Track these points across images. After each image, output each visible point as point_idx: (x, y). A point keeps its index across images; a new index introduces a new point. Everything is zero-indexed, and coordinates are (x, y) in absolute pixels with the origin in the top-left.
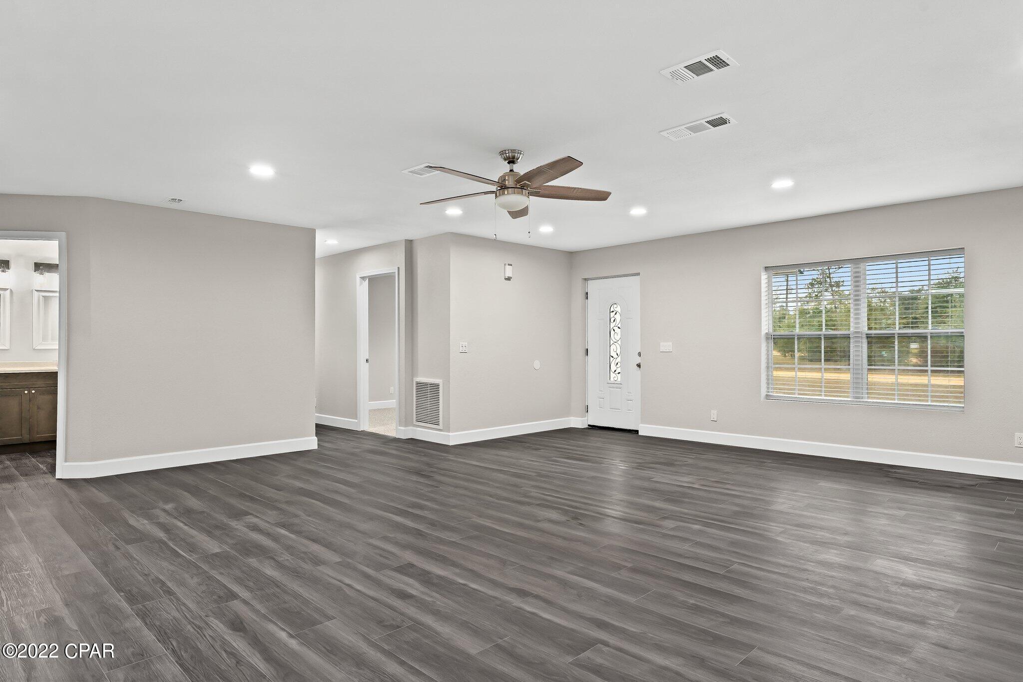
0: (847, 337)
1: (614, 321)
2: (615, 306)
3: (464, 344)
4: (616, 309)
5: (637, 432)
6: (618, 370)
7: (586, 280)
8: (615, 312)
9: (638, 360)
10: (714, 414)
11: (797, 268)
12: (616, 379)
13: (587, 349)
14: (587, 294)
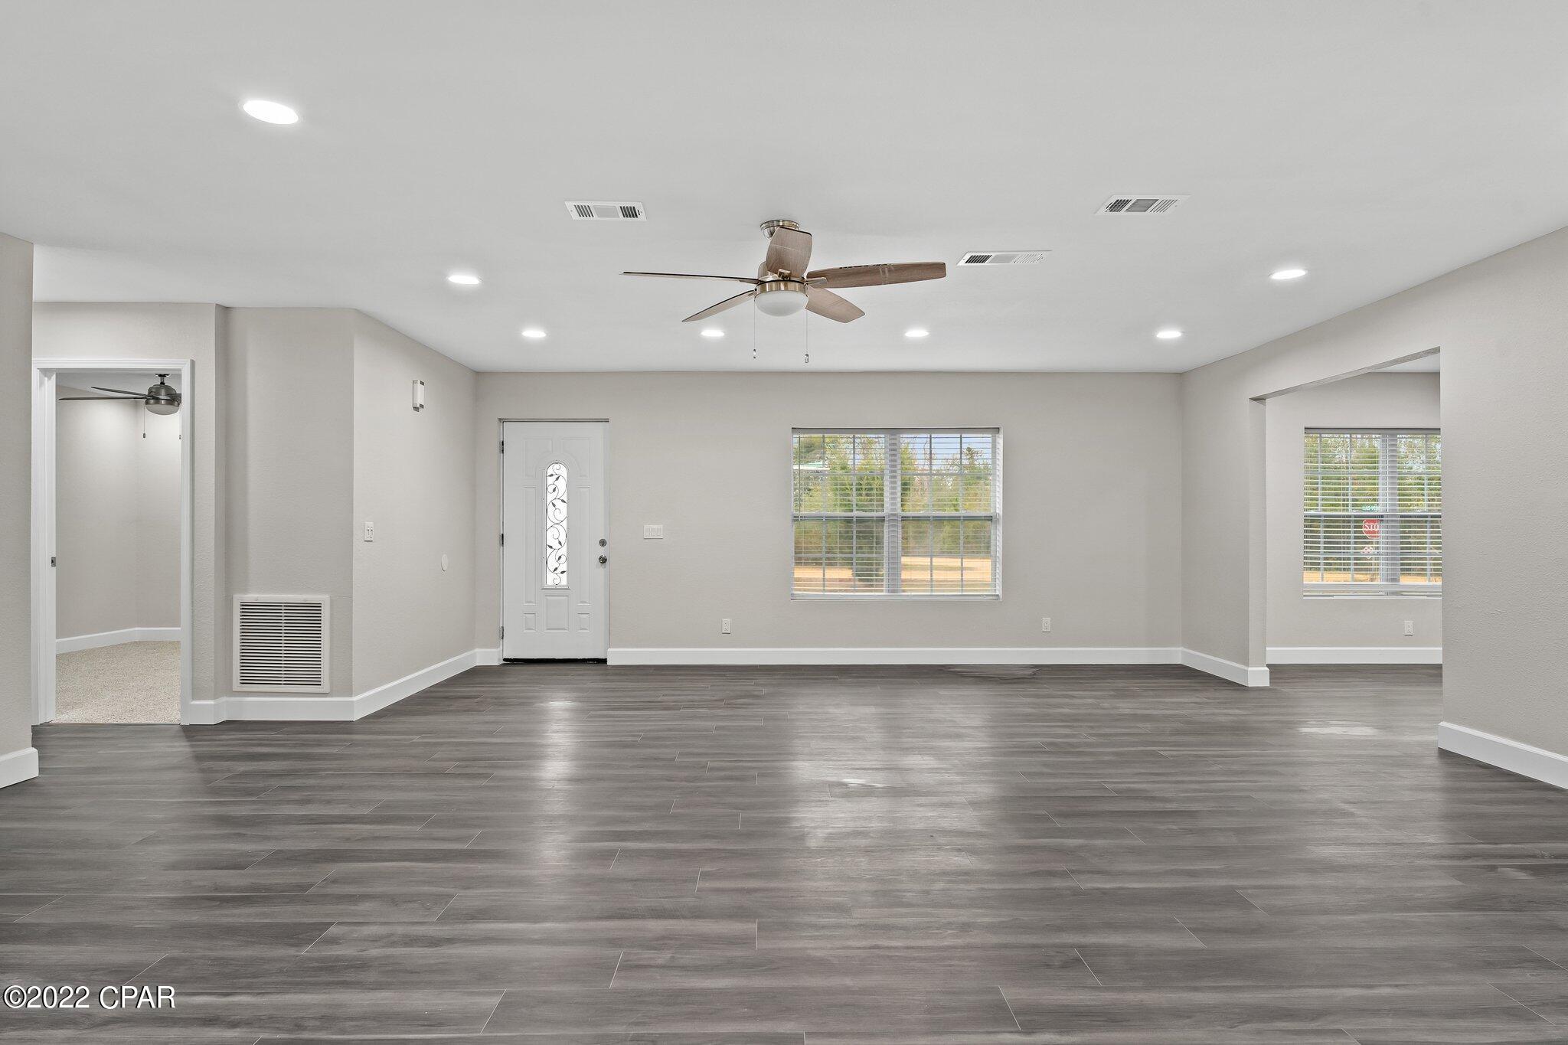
0: (882, 520)
1: (554, 490)
2: (557, 466)
3: (370, 524)
4: (557, 472)
5: (604, 661)
6: (563, 567)
7: (502, 421)
8: (555, 477)
9: (602, 551)
10: (727, 624)
11: (820, 433)
12: (557, 582)
13: (503, 535)
14: (503, 444)
